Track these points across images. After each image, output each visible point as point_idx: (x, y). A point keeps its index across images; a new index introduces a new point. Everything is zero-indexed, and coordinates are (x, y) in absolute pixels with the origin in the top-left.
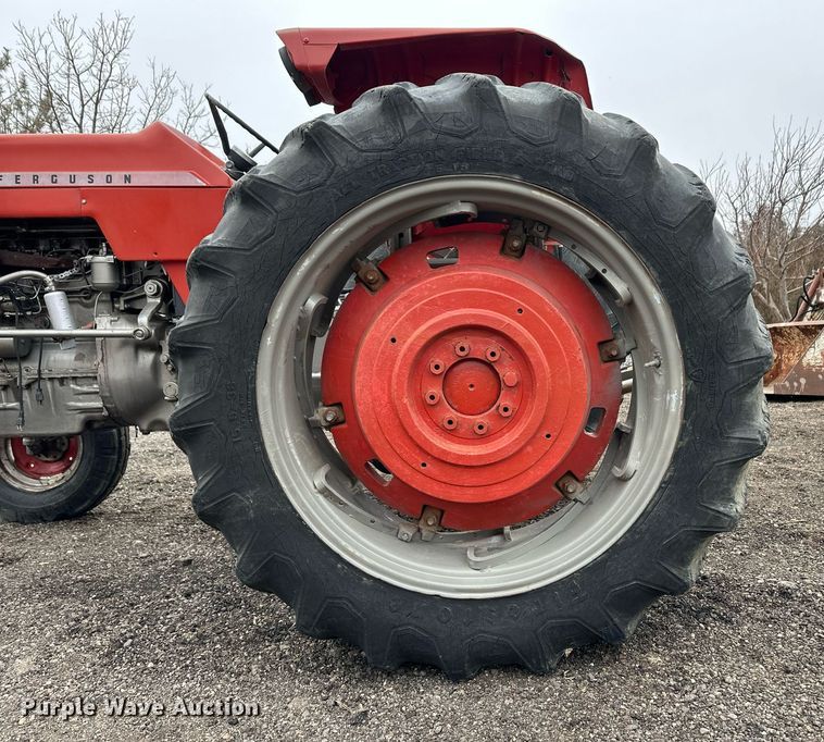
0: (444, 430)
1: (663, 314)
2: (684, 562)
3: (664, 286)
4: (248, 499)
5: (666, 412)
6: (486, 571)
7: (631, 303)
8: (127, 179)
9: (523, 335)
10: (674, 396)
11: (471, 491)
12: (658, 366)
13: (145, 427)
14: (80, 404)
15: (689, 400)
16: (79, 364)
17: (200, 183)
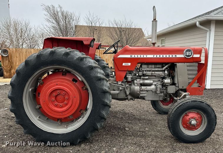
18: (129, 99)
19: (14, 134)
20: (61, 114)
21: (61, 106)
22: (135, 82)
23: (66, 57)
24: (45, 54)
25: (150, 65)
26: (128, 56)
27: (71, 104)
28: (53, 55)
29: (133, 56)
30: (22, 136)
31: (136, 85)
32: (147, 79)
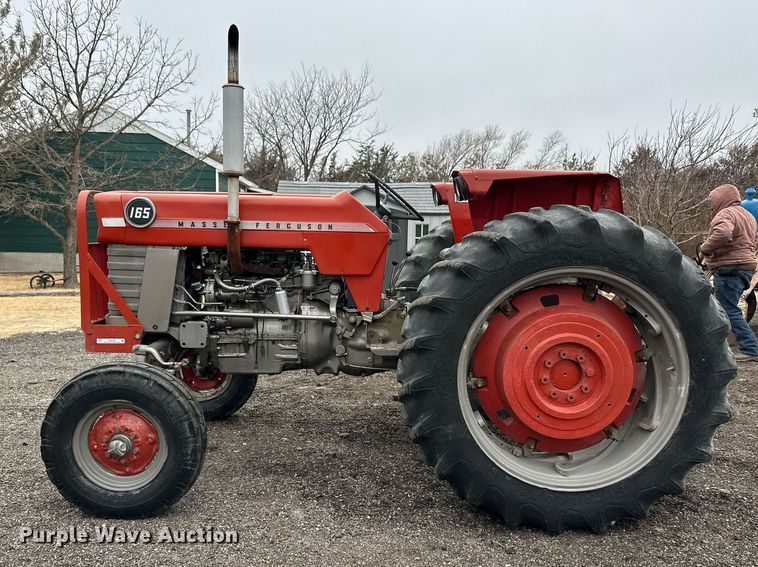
0: (550, 397)
1: (681, 344)
2: (681, 478)
3: (682, 329)
4: (450, 429)
5: (677, 396)
6: (570, 477)
7: (661, 335)
8: (330, 227)
9: (600, 349)
10: (683, 388)
11: (563, 433)
12: (673, 370)
13: (319, 371)
14: (283, 356)
15: (691, 390)
16: (284, 332)
17: (371, 230)
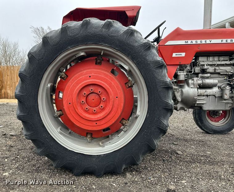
18: (178, 109)
19: (18, 157)
20: (94, 123)
21: (95, 111)
22: (190, 81)
23: (107, 30)
24: (74, 26)
25: (211, 57)
26: (182, 42)
27: (111, 107)
28: (87, 28)
29: (189, 42)
30: (29, 159)
31: (192, 86)
32: (207, 78)
